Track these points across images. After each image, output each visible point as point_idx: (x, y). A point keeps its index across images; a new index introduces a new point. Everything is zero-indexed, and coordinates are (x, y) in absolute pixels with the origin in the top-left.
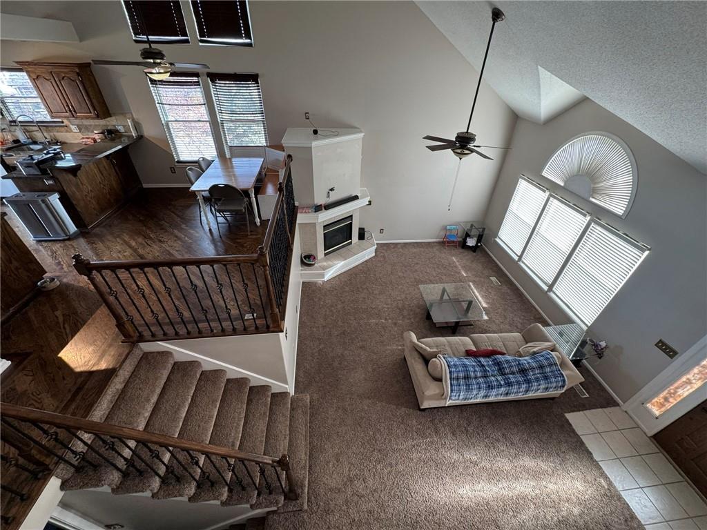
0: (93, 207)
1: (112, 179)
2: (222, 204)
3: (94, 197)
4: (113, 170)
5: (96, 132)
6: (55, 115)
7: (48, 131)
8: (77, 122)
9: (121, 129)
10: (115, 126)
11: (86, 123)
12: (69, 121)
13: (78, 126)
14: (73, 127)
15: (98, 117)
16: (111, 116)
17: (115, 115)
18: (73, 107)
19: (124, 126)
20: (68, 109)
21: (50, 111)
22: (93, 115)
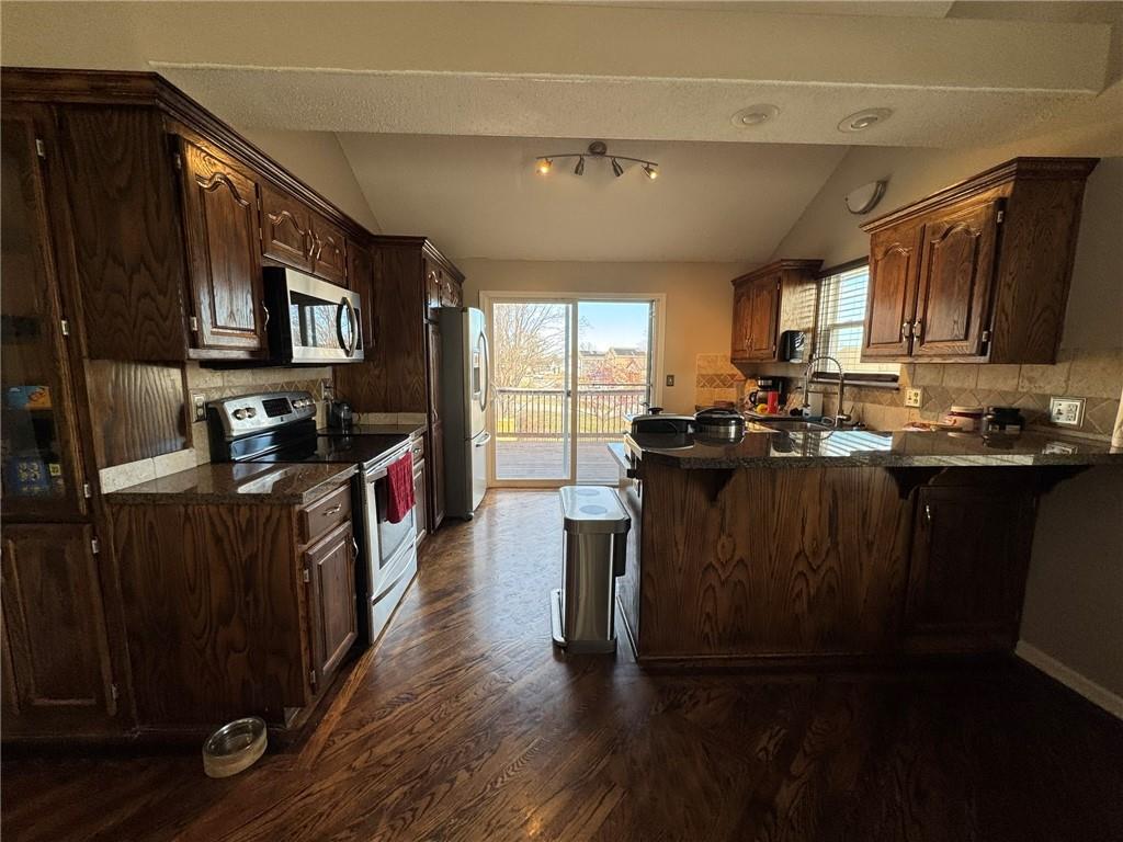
0: (708, 610)
3: (741, 582)
5: (955, 409)
6: (869, 351)
7: (857, 398)
8: (928, 378)
9: (1065, 411)
10: (1046, 398)
11: (952, 382)
12: (913, 375)
13: (925, 389)
14: (912, 396)
15: (982, 351)
16: (1053, 362)
17: (1073, 356)
18: (923, 322)
19: (1089, 402)
20: (906, 332)
21: (868, 344)
22: (971, 345)
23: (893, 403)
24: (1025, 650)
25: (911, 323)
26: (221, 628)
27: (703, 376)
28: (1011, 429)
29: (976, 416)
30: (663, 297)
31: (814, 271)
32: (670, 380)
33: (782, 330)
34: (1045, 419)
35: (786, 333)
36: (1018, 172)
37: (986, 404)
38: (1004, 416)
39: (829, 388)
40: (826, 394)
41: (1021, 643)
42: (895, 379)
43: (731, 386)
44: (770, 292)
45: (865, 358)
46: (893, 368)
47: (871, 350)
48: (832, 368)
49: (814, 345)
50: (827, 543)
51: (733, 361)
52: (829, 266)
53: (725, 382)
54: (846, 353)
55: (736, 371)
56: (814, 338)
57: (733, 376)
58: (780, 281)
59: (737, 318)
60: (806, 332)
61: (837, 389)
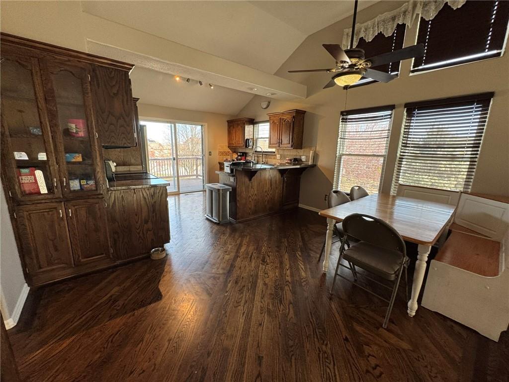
0: (250, 207)
1: (277, 191)
2: (355, 249)
3: (255, 200)
4: (282, 186)
5: (287, 159)
6: (270, 146)
7: (266, 158)
8: (281, 152)
9: (303, 158)
10: (301, 156)
11: (286, 153)
12: (278, 151)
13: (281, 155)
14: (278, 156)
15: (292, 147)
16: (301, 149)
17: (305, 148)
18: (281, 140)
19: (307, 156)
20: (278, 142)
21: (270, 143)
22: (290, 145)
23: (274, 158)
24: (300, 205)
25: (279, 140)
26: (145, 225)
27: (220, 152)
28: (296, 162)
29: (291, 160)
30: (206, 125)
31: (253, 122)
32: (210, 154)
33: (246, 138)
34: (301, 160)
35: (247, 139)
36: (296, 112)
37: (292, 158)
38: (295, 160)
39: (259, 155)
40: (258, 157)
41: (299, 204)
42: (274, 153)
43: (229, 155)
44: (241, 127)
45: (269, 147)
46: (274, 150)
47: (271, 145)
48: (259, 149)
49: (253, 143)
50: (270, 189)
51: (229, 147)
52: (257, 121)
53: (226, 154)
54: (263, 145)
55: (230, 150)
56: (253, 141)
57: (229, 152)
58: (244, 124)
59: (229, 133)
60: (251, 139)
61: (261, 155)
